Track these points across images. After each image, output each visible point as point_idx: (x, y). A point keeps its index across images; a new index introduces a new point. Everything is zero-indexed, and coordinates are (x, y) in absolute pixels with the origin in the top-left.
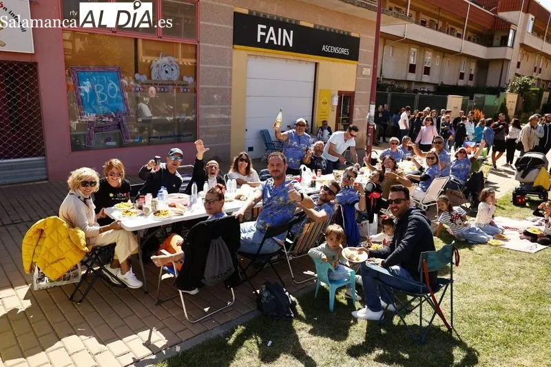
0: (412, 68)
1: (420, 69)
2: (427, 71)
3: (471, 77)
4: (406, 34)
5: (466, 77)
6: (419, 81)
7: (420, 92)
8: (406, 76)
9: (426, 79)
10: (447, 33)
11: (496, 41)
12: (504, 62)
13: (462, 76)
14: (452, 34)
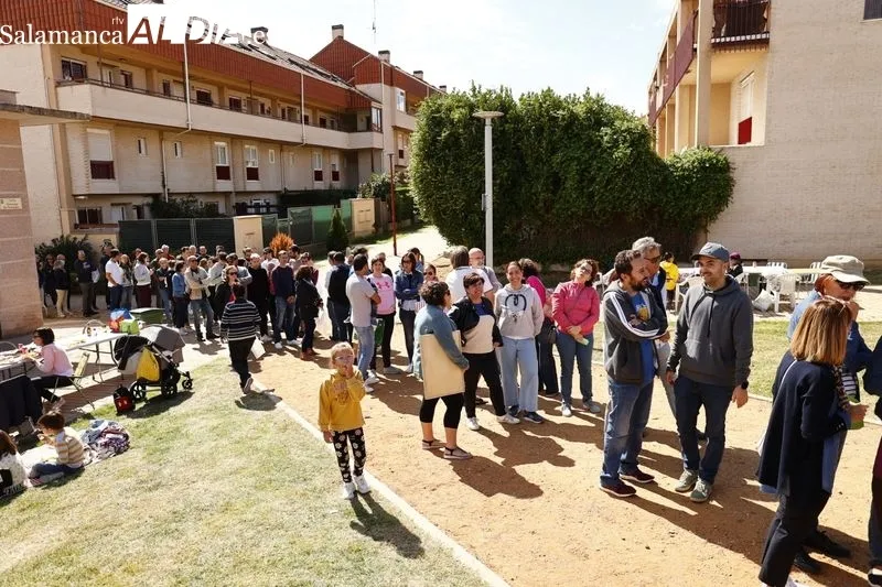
0: (223, 173)
1: (239, 173)
2: (253, 174)
3: (335, 176)
4: (190, 122)
5: (327, 176)
6: (242, 189)
7: (251, 207)
8: (214, 185)
9: (253, 185)
10: (283, 118)
11: (361, 124)
12: (373, 152)
13: (319, 176)
14: (291, 120)
